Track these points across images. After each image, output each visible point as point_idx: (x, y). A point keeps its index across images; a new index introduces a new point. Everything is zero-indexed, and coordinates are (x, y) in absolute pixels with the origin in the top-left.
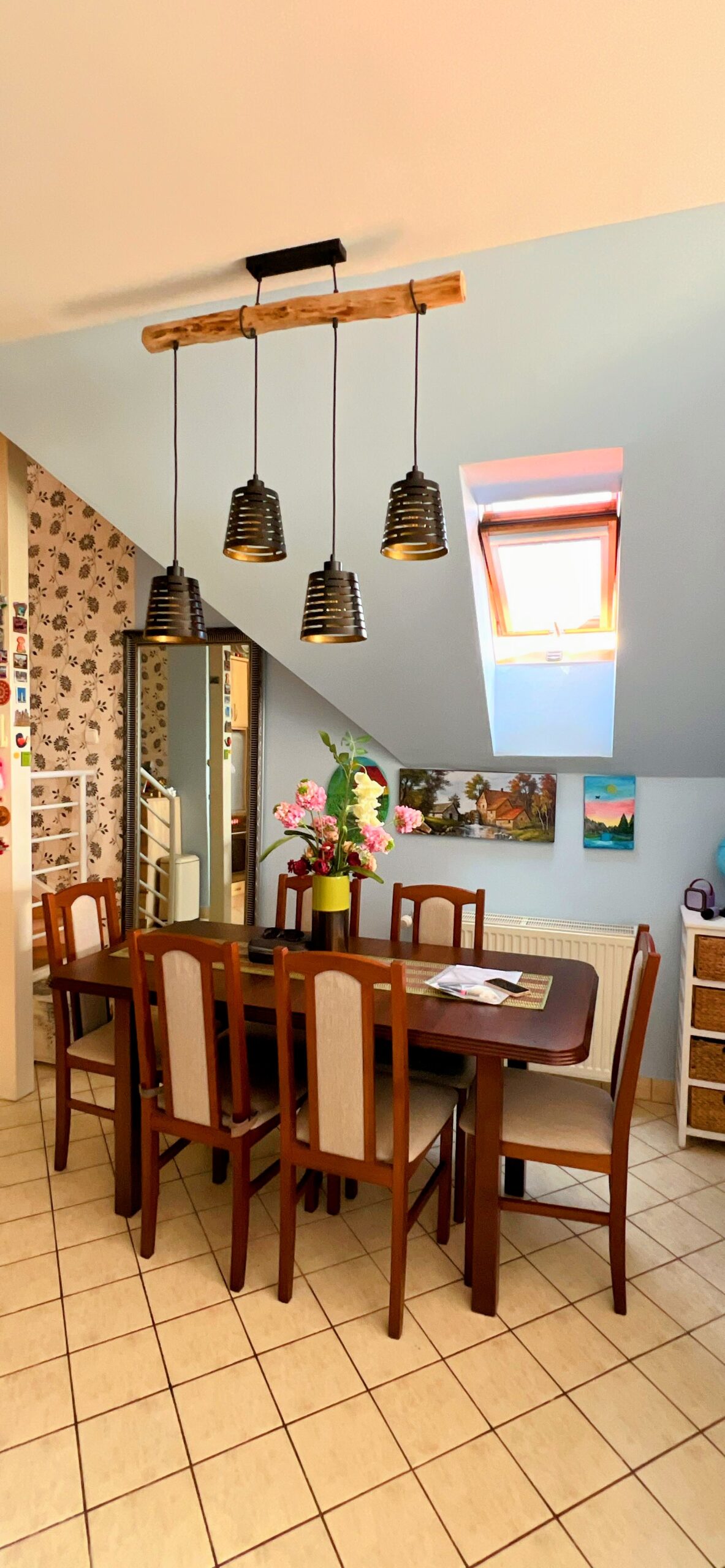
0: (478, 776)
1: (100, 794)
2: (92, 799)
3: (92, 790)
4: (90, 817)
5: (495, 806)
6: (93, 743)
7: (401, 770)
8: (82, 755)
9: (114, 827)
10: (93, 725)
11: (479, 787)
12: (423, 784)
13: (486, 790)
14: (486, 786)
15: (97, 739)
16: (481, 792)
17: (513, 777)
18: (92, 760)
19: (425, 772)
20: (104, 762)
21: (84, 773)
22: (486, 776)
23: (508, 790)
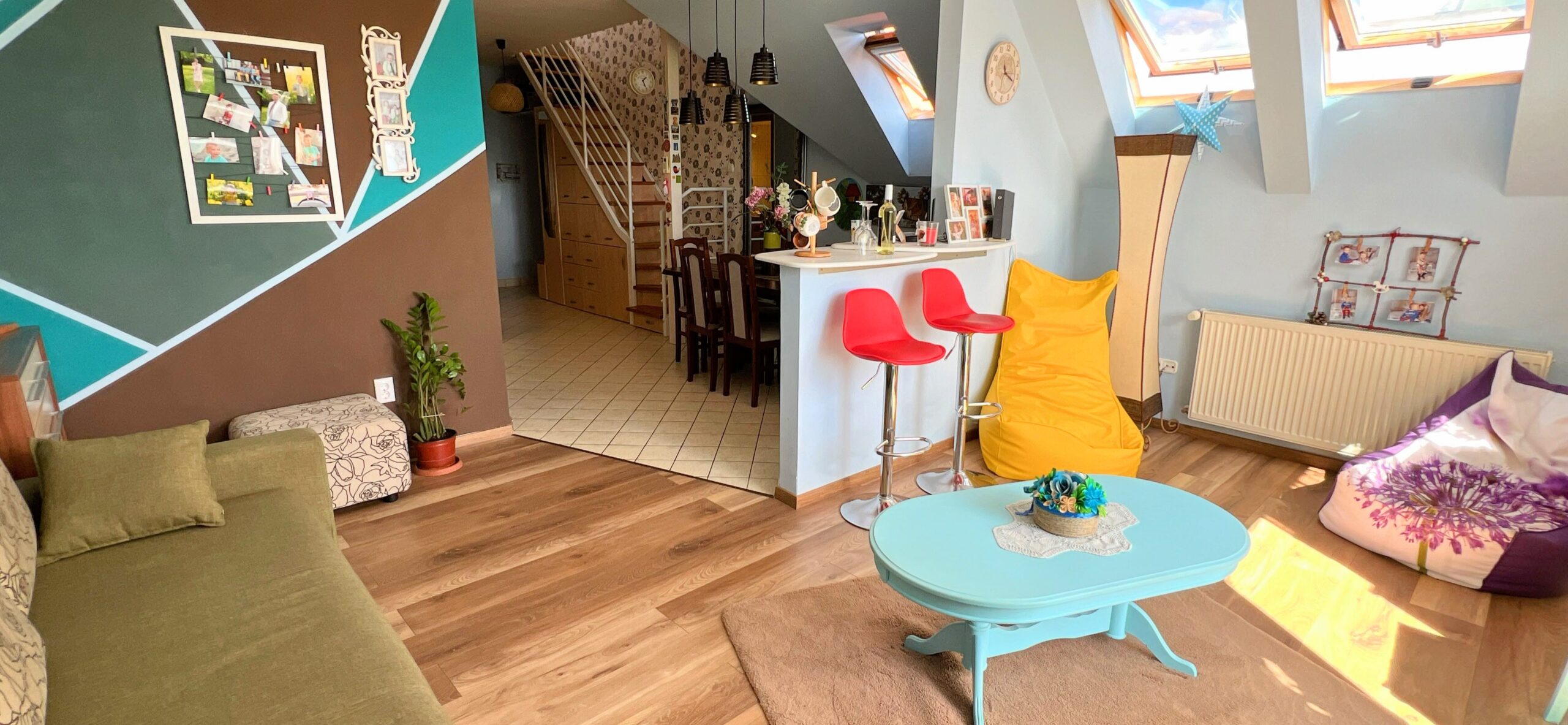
0: (904, 189)
1: (735, 201)
2: (731, 204)
3: (730, 199)
4: (729, 215)
5: (911, 208)
6: (731, 172)
7: (867, 186)
8: (727, 179)
9: (740, 219)
10: (732, 161)
11: (904, 196)
12: (877, 194)
13: (907, 197)
14: (907, 195)
15: (733, 170)
16: (905, 199)
17: (920, 189)
18: (731, 182)
19: (878, 187)
20: (737, 184)
21: (726, 189)
22: (907, 189)
23: (917, 197)
